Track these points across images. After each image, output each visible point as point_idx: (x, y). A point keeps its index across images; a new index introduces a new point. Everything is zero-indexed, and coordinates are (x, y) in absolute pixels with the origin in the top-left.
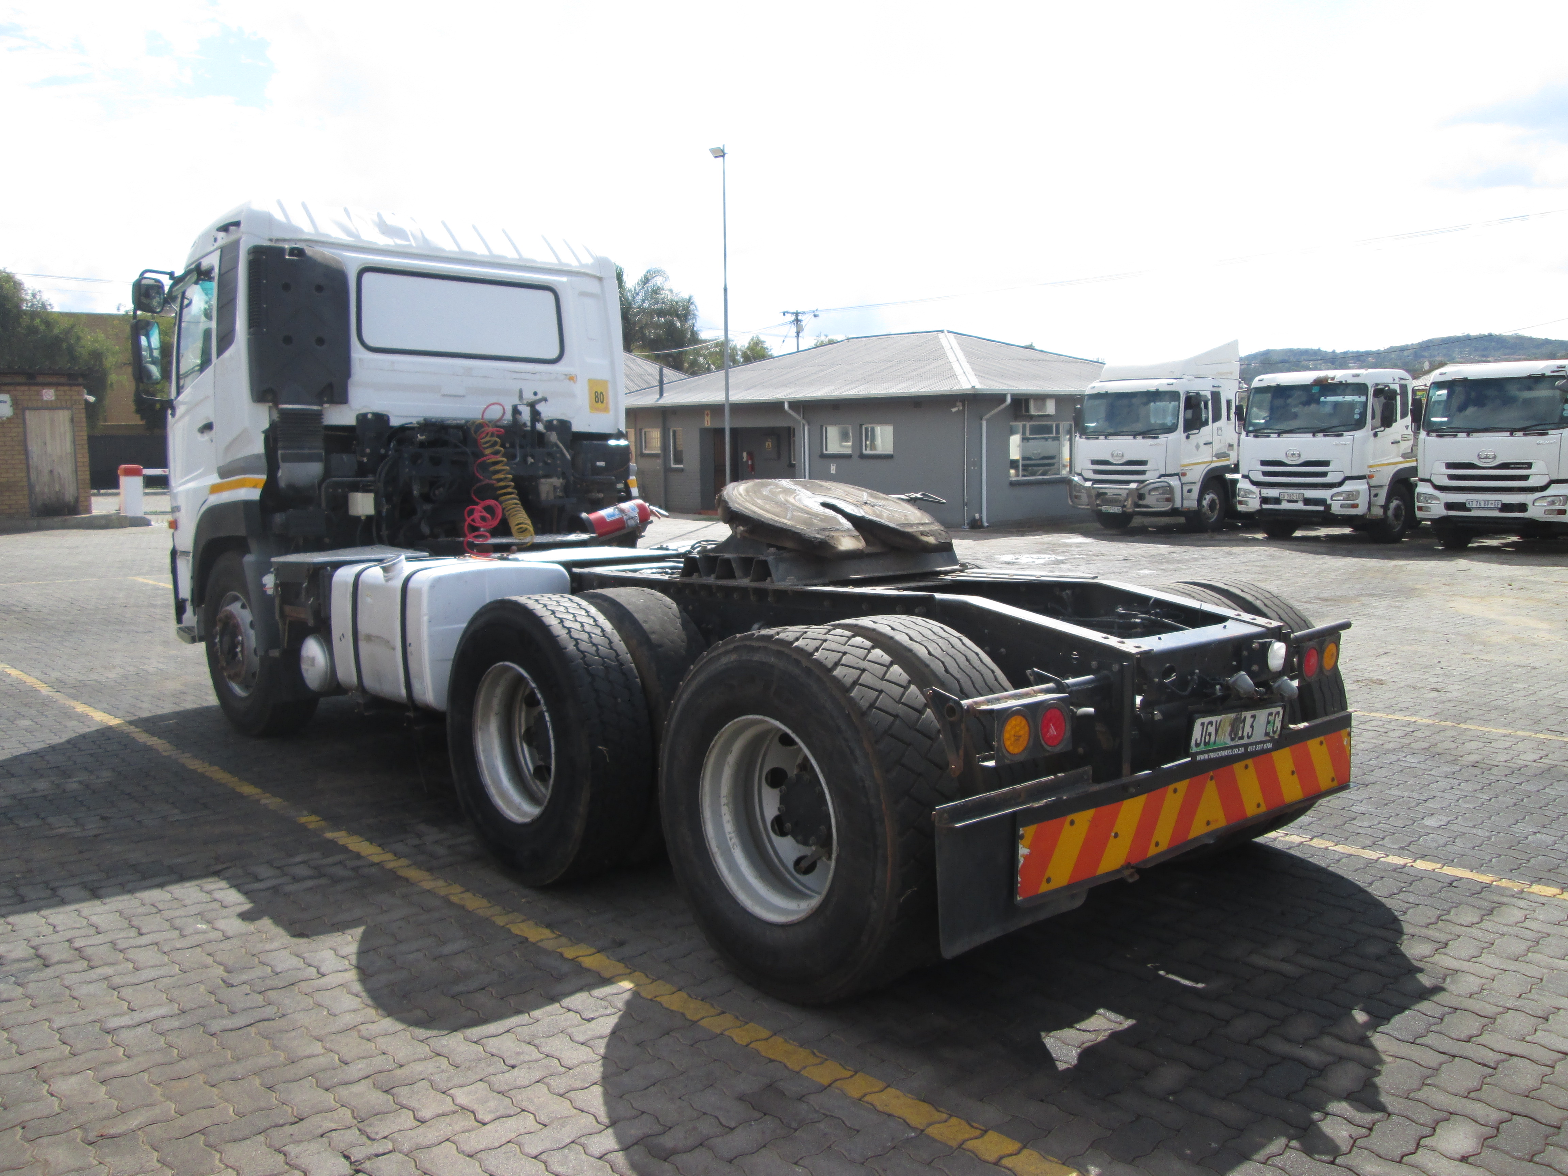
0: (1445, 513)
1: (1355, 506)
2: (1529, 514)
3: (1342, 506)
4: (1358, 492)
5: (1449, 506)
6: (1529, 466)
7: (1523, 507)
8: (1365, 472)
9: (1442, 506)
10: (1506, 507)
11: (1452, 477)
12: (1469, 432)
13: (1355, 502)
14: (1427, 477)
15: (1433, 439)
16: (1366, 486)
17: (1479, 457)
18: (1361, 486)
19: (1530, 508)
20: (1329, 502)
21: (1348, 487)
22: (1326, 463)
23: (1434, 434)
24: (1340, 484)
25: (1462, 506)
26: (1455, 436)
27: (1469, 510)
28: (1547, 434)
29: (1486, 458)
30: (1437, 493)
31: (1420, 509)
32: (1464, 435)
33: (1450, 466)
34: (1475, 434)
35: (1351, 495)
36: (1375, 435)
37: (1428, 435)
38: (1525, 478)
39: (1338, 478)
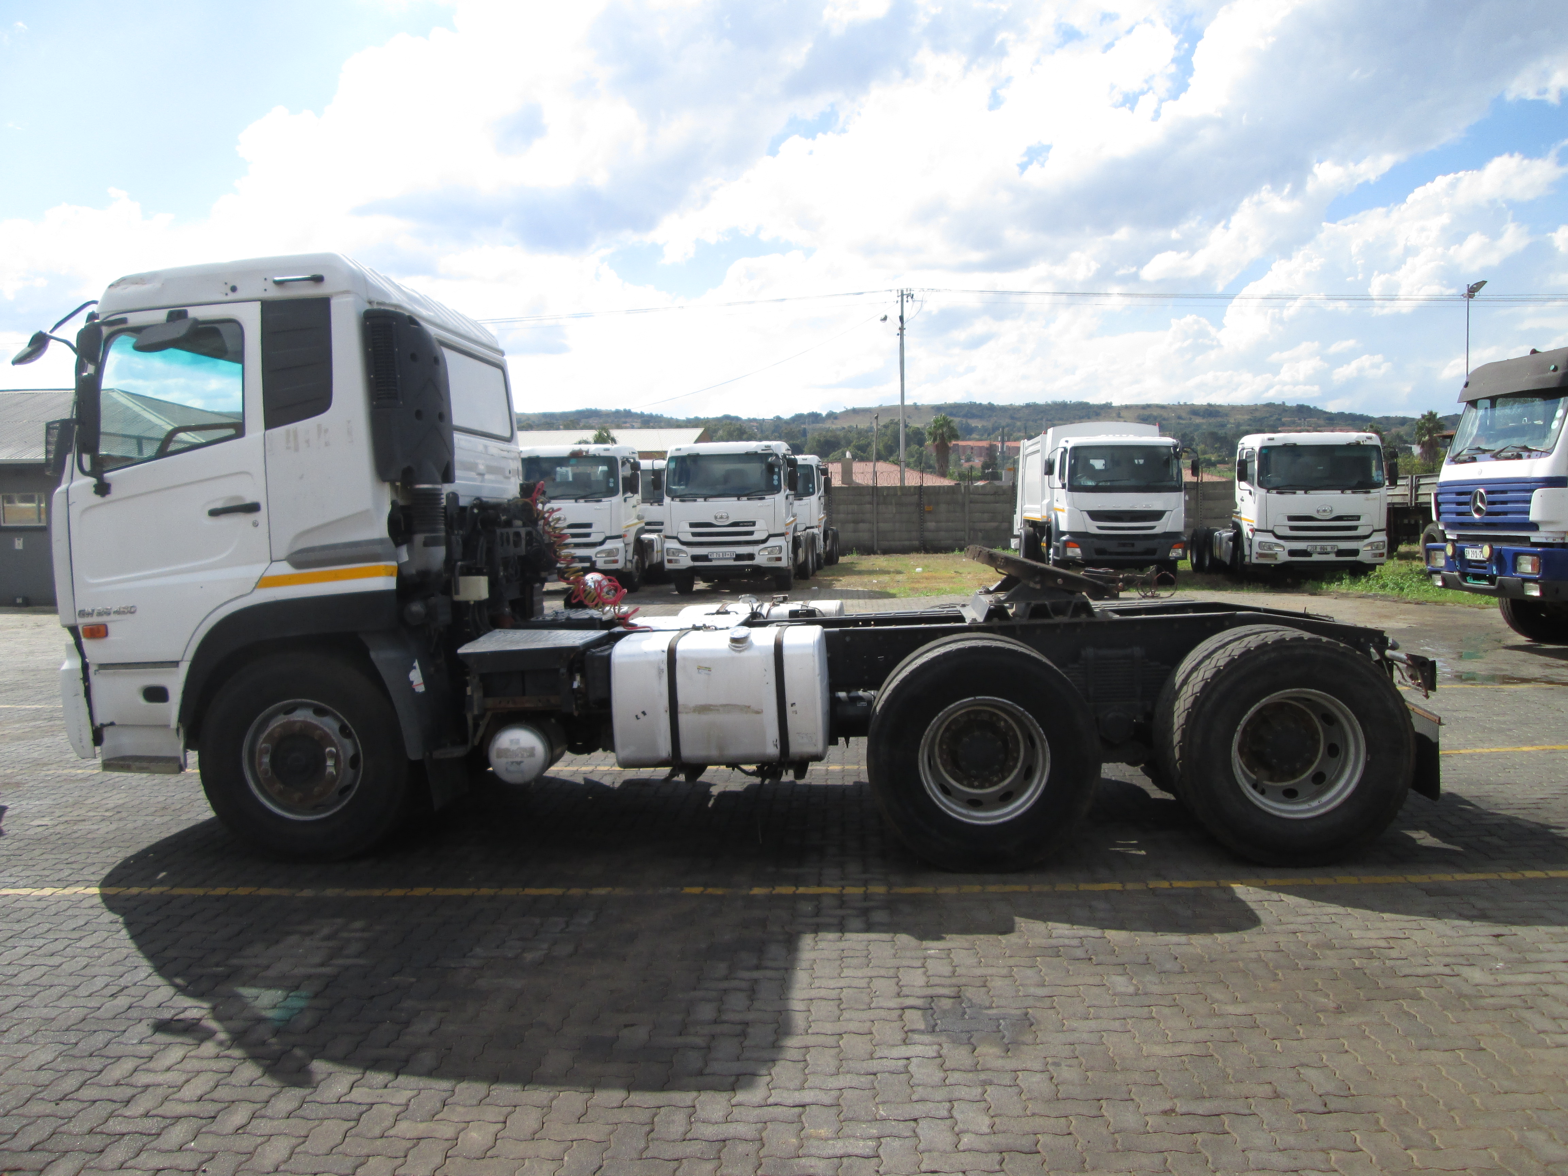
0: (691, 563)
1: (616, 562)
2: (757, 561)
3: (606, 562)
4: (618, 550)
5: (695, 558)
6: (753, 524)
7: (751, 557)
8: (621, 533)
9: (689, 558)
10: (739, 557)
11: (694, 534)
12: (706, 498)
13: (616, 558)
14: (675, 535)
15: (677, 503)
16: (622, 545)
17: (716, 518)
18: (618, 544)
19: (757, 557)
20: (594, 559)
21: (609, 545)
22: (589, 526)
23: (678, 499)
24: (602, 543)
25: (705, 558)
26: (695, 501)
27: (711, 560)
28: (764, 498)
29: (721, 517)
30: (684, 548)
31: (670, 561)
32: (702, 499)
33: (692, 525)
34: (711, 499)
35: (610, 553)
36: (625, 500)
37: (673, 500)
38: (751, 533)
39: (600, 538)
